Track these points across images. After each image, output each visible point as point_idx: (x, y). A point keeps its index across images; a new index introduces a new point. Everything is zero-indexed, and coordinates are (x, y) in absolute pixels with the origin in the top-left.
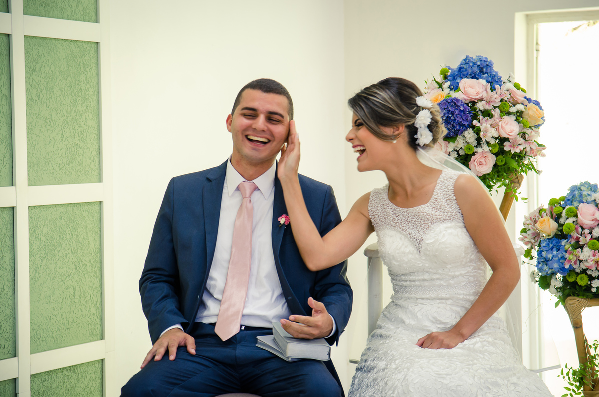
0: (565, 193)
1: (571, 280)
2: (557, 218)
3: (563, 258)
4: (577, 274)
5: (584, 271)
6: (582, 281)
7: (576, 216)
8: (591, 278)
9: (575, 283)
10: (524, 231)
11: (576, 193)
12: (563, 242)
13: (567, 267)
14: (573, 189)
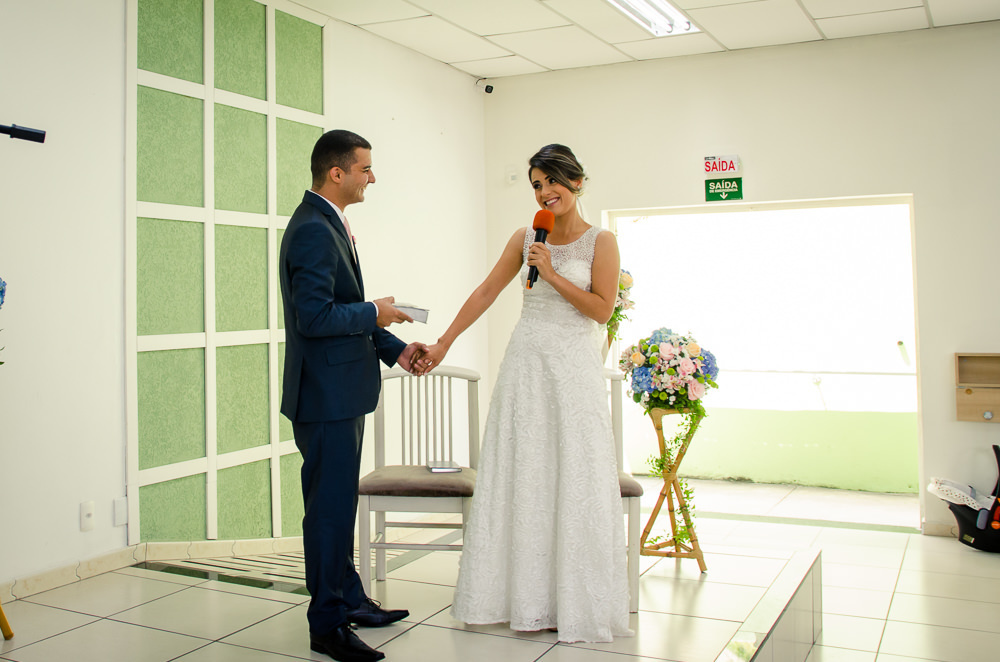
0: (649, 335)
1: (655, 396)
2: (644, 353)
3: (650, 380)
4: (660, 392)
5: (664, 390)
6: (663, 397)
7: (658, 351)
8: (669, 395)
9: (658, 398)
10: (621, 362)
11: (658, 335)
12: (650, 369)
13: (652, 387)
14: (655, 333)
